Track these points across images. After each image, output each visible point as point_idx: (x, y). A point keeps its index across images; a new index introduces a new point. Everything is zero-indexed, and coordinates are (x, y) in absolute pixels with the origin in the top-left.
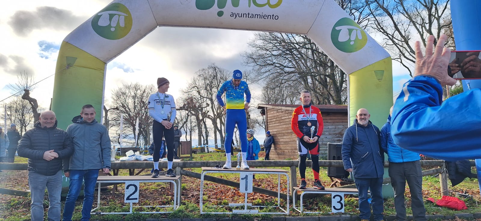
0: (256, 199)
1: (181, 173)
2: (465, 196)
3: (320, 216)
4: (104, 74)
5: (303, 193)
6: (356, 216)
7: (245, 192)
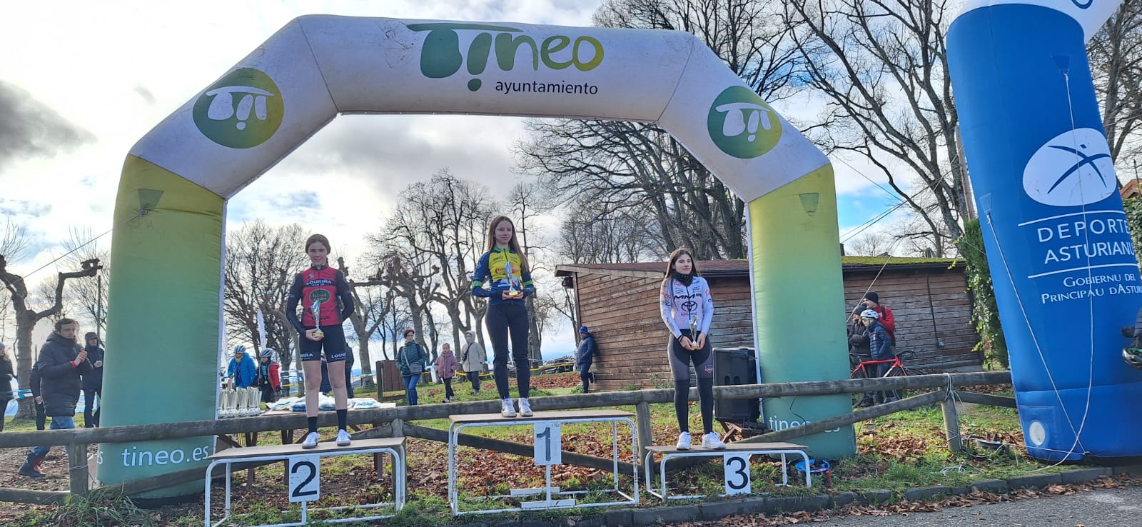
0: (568, 477)
1: (404, 432)
2: (995, 447)
3: (703, 504)
4: (221, 222)
5: (666, 458)
6: (774, 498)
7: (544, 462)
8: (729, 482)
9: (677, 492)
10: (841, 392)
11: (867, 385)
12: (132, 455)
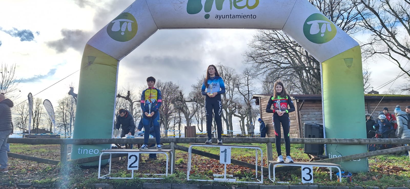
1: (174, 147)
3: (290, 185)
4: (117, 69)
5: (275, 166)
6: (323, 186)
7: (224, 163)
8: (303, 178)
9: (281, 180)
10: (360, 144)
11: (372, 141)
12: (81, 150)
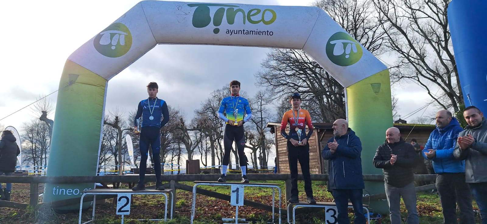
1: (175, 185)
4: (105, 90)
5: (295, 208)
7: (235, 204)
12: (57, 190)
